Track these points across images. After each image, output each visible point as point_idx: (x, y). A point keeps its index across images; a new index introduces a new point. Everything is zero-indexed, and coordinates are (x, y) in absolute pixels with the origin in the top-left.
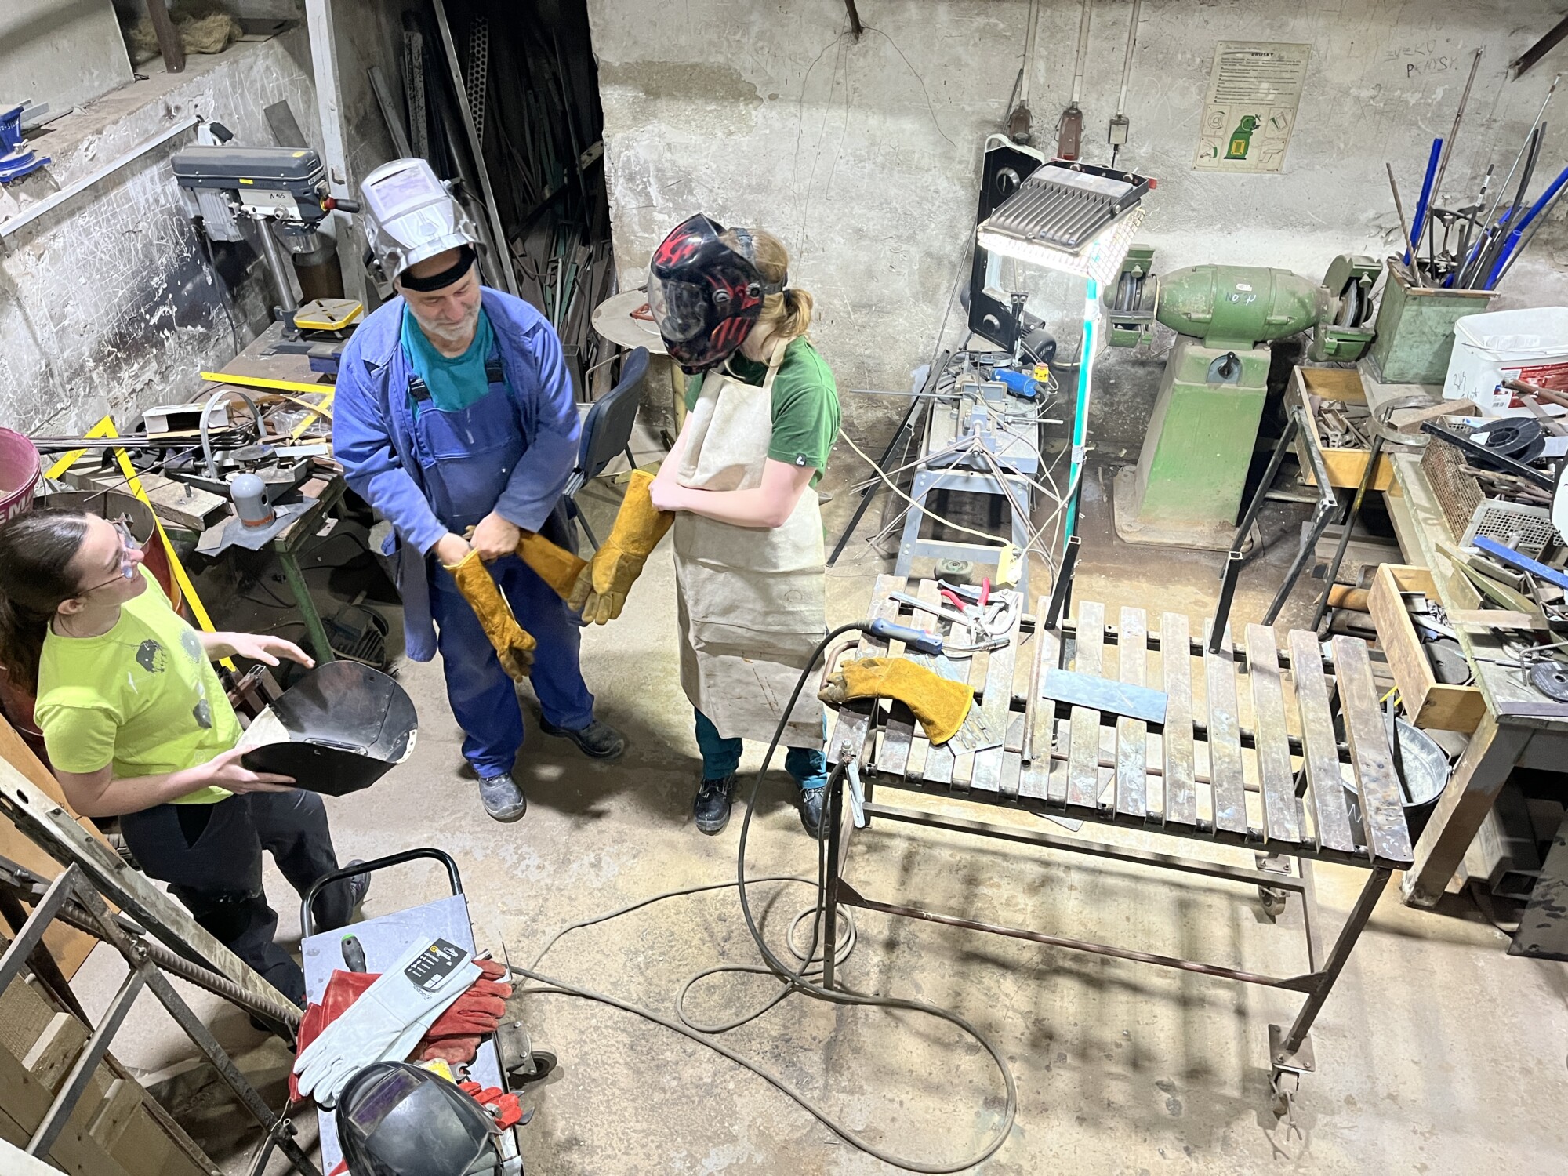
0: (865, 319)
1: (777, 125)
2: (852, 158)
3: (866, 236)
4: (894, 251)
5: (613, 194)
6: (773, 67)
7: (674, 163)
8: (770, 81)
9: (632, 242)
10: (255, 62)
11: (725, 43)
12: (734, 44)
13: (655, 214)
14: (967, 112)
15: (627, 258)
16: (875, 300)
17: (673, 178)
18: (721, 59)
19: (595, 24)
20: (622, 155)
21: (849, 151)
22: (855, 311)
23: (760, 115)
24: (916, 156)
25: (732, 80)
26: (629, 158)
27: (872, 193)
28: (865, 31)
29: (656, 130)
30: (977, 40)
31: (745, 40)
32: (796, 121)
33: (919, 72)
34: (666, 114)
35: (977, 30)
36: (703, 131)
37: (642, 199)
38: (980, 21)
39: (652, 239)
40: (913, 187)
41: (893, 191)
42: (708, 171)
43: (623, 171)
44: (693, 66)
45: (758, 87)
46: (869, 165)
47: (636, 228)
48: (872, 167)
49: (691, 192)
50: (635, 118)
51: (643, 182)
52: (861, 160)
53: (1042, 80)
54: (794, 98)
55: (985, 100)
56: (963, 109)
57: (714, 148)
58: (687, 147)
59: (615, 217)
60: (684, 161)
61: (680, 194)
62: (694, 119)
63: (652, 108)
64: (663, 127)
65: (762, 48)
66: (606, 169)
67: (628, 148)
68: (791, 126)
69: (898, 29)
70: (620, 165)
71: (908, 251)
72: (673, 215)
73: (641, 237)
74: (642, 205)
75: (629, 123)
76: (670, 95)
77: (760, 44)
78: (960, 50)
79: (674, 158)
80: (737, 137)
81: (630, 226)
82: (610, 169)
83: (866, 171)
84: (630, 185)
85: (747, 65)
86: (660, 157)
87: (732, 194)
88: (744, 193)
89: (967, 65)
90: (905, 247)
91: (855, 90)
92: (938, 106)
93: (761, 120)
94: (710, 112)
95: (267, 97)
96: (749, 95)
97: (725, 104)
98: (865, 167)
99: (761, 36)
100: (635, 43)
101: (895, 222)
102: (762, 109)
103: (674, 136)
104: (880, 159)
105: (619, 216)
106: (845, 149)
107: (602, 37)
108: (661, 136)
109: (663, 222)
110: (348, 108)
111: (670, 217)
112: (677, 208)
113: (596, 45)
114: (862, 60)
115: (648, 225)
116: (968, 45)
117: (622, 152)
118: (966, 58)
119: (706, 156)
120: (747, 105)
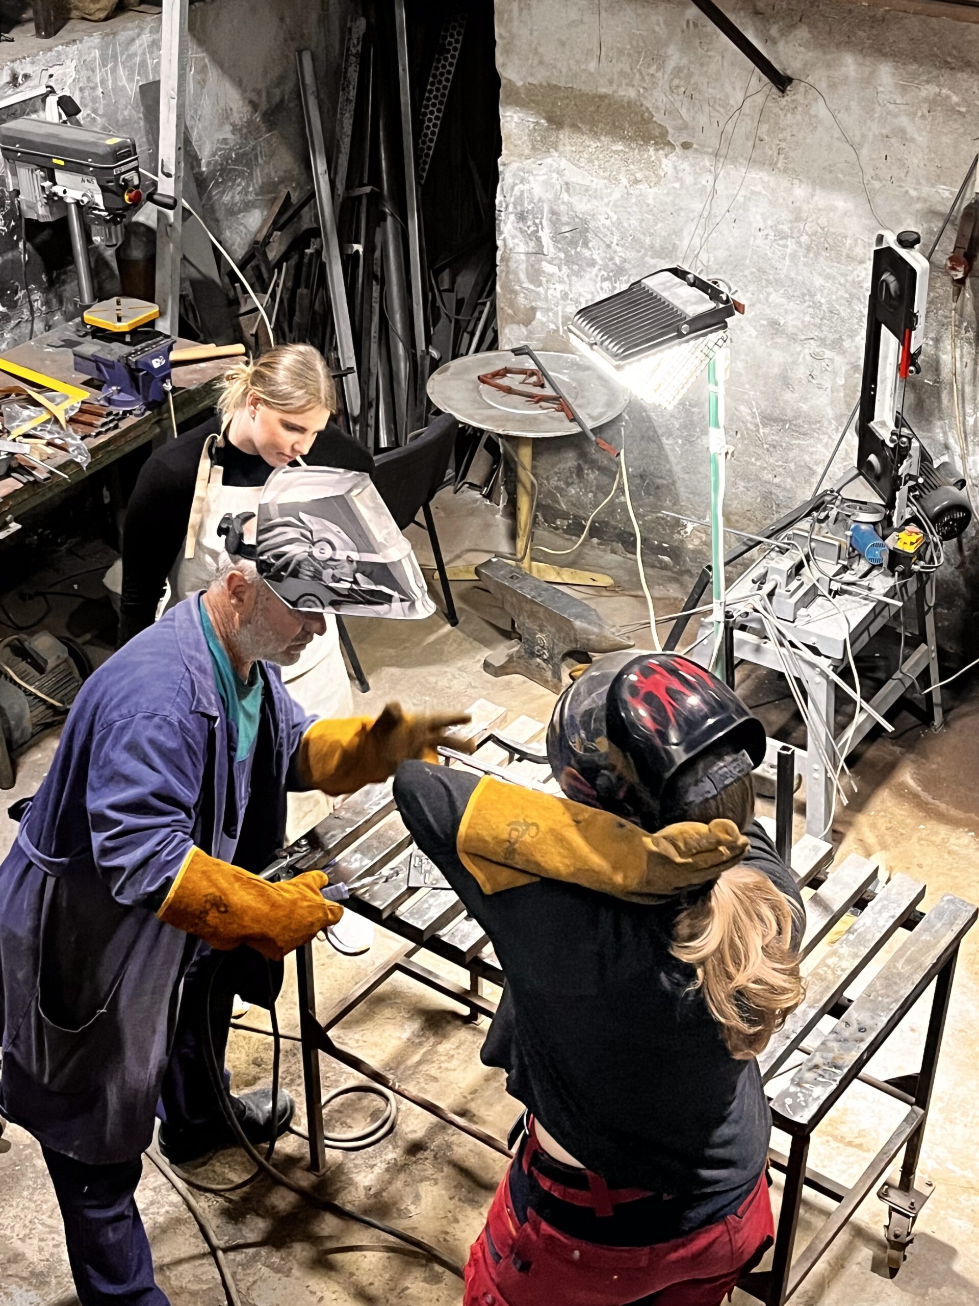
0: (777, 438)
1: (689, 180)
2: (772, 233)
3: (783, 332)
4: (815, 357)
5: (501, 233)
6: (688, 110)
7: (570, 206)
8: (684, 127)
9: (516, 293)
10: (139, 35)
11: (638, 76)
12: (647, 78)
13: (544, 264)
14: (911, 198)
15: (510, 311)
16: (790, 414)
17: (567, 224)
18: (632, 93)
19: (501, 37)
20: (516, 188)
21: (770, 223)
22: (764, 425)
23: (670, 165)
24: (849, 242)
25: (643, 119)
26: (522, 192)
27: (792, 280)
28: (795, 82)
29: (555, 165)
30: (926, 112)
31: (659, 74)
32: (711, 178)
33: (857, 139)
34: (568, 148)
35: (926, 100)
36: (607, 174)
37: (532, 244)
38: (929, 90)
39: (538, 293)
40: (842, 281)
41: (819, 281)
42: (608, 223)
43: (515, 208)
44: (602, 97)
45: (670, 130)
46: (791, 244)
47: (523, 276)
48: (795, 247)
49: (586, 244)
50: (534, 148)
51: (534, 223)
52: (784, 237)
54: (710, 150)
55: (933, 186)
56: (907, 192)
57: (617, 195)
58: (586, 190)
59: (502, 259)
60: (582, 206)
61: (573, 243)
62: (597, 158)
63: (553, 139)
64: (564, 163)
65: (678, 87)
66: (497, 202)
67: (523, 181)
68: (704, 182)
69: (833, 86)
70: (512, 199)
71: (832, 360)
72: (564, 268)
73: (527, 289)
74: (531, 250)
75: (527, 151)
76: (574, 127)
77: (676, 82)
78: (904, 121)
79: (571, 200)
80: (643, 186)
81: (516, 274)
82: (501, 203)
83: (789, 251)
84: (521, 225)
85: (660, 104)
86: (557, 198)
87: (631, 255)
88: (645, 255)
89: (912, 140)
90: (828, 354)
91: (780, 151)
92: (877, 185)
93: (670, 171)
94: (616, 152)
95: (146, 72)
96: (661, 140)
97: (633, 145)
98: (785, 246)
99: (678, 70)
100: (541, 63)
101: (817, 320)
102: (673, 157)
103: (575, 176)
104: (804, 238)
105: (504, 259)
106: (765, 221)
107: (507, 52)
108: (560, 172)
109: (552, 275)
110: (259, 93)
111: (560, 270)
112: (569, 261)
113: (499, 59)
114: (789, 115)
115: (535, 275)
116: (915, 114)
117: (515, 184)
118: (911, 130)
119: (607, 205)
120: (657, 150)
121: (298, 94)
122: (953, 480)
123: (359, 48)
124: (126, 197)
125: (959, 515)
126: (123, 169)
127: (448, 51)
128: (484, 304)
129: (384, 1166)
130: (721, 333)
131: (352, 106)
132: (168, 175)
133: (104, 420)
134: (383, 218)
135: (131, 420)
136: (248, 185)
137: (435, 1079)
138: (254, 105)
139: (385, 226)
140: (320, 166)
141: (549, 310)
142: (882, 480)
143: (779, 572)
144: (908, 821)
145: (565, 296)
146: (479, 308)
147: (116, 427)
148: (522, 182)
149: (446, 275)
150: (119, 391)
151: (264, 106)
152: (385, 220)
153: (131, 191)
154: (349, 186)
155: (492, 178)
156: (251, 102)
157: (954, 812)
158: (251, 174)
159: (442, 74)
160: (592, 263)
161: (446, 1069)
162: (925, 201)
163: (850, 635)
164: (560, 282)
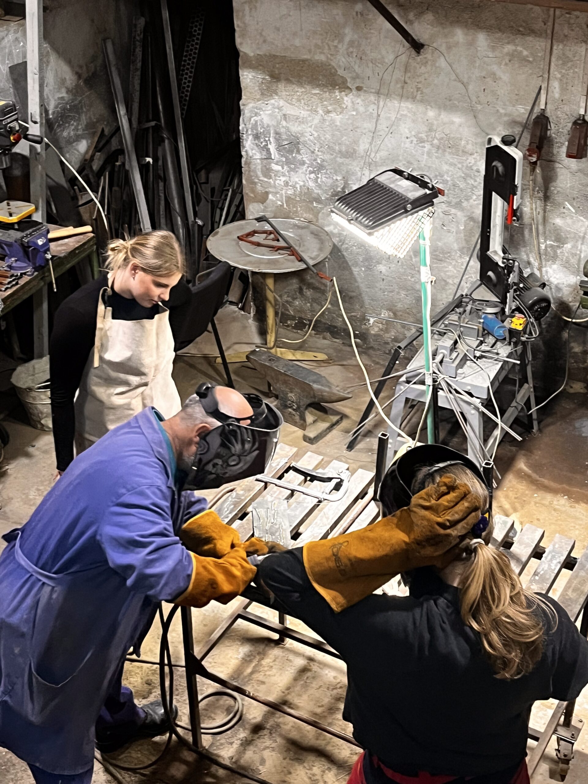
1: (361, 109)
2: (415, 140)
4: (445, 213)
5: (244, 147)
6: (359, 67)
7: (288, 129)
8: (357, 77)
9: (255, 183)
10: (7, 35)
11: (327, 47)
12: (332, 48)
13: (273, 165)
14: (501, 114)
15: (252, 195)
17: (286, 140)
18: (323, 58)
19: (238, 26)
20: (252, 119)
21: (413, 133)
22: (415, 256)
23: (349, 101)
24: (463, 142)
25: (331, 74)
26: (256, 122)
27: (429, 167)
28: (426, 47)
29: (276, 104)
30: (508, 62)
31: (340, 46)
32: (375, 107)
33: (465, 80)
35: (508, 54)
36: (310, 108)
37: (264, 153)
38: (509, 48)
39: (270, 183)
40: (460, 166)
41: (445, 167)
42: (311, 138)
43: (252, 131)
44: (304, 61)
45: (349, 80)
46: (427, 146)
47: (259, 173)
49: (298, 152)
50: (262, 94)
51: (265, 140)
52: (423, 141)
53: (557, 95)
54: (373, 91)
55: (514, 106)
56: (498, 110)
57: (316, 121)
58: (297, 119)
59: (246, 164)
60: (295, 128)
61: (291, 152)
62: (303, 99)
63: (274, 88)
64: (282, 103)
65: (352, 52)
66: (241, 128)
67: (256, 114)
68: (371, 110)
69: (449, 48)
70: (250, 126)
71: (456, 215)
72: (285, 167)
73: (262, 181)
74: (264, 157)
75: (258, 97)
76: (288, 80)
77: (351, 49)
78: (495, 68)
79: (288, 125)
80: (333, 115)
81: (254, 171)
82: (243, 128)
83: (426, 150)
84: (257, 142)
85: (341, 63)
86: (279, 123)
87: (327, 157)
88: (336, 157)
89: (500, 78)
90: (453, 211)
91: (418, 89)
92: (479, 107)
93: (350, 104)
94: (315, 94)
95: (12, 59)
96: (344, 87)
97: (325, 90)
98: (424, 147)
99: (351, 43)
100: (265, 41)
102: (351, 96)
103: (290, 110)
104: (436, 142)
105: (248, 164)
106: (410, 132)
107: (243, 36)
108: (280, 108)
109: (278, 171)
110: (81, 67)
111: (283, 168)
112: (288, 162)
113: (238, 40)
114: (423, 68)
115: (267, 172)
116: (501, 64)
117: (252, 117)
118: (499, 73)
119: (311, 127)
120: (340, 92)
121: (105, 67)
122: (538, 284)
123: (142, 36)
124: (12, 138)
125: (543, 305)
126: (9, 120)
127: (194, 36)
128: (228, 190)
129: (239, 742)
130: (430, 208)
131: (139, 73)
132: (35, 123)
133: (9, 280)
134: (163, 141)
135: (26, 279)
136: (78, 125)
137: (263, 683)
138: (79, 76)
139: (164, 146)
140: (122, 111)
141: (277, 193)
142: (498, 286)
143: (444, 348)
144: (527, 492)
145: (286, 184)
146: (225, 193)
147: (17, 284)
148: (256, 116)
149: (203, 173)
150: (16, 261)
151: (85, 75)
152: (164, 141)
153: (14, 134)
154: (140, 122)
155: (238, 112)
156: (77, 73)
157: (553, 484)
158: (79, 118)
159: (191, 50)
160: (303, 163)
161: (269, 675)
162: (510, 115)
163: (491, 383)
164: (283, 176)
